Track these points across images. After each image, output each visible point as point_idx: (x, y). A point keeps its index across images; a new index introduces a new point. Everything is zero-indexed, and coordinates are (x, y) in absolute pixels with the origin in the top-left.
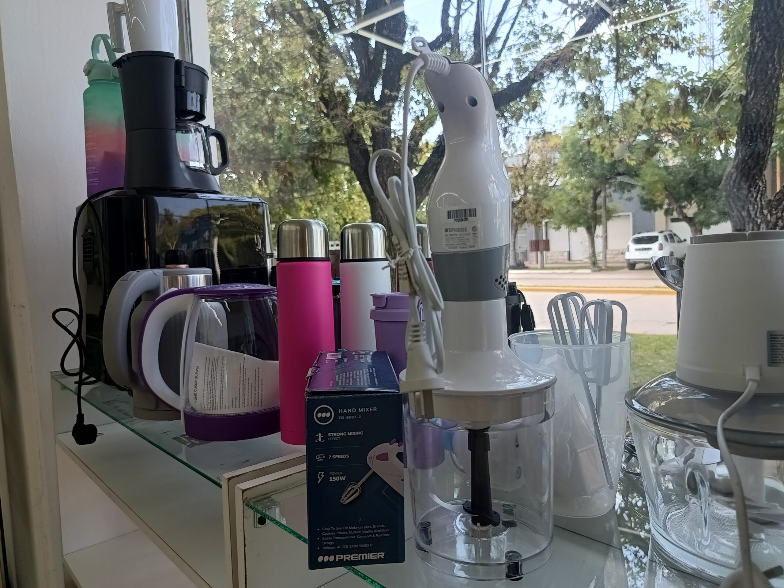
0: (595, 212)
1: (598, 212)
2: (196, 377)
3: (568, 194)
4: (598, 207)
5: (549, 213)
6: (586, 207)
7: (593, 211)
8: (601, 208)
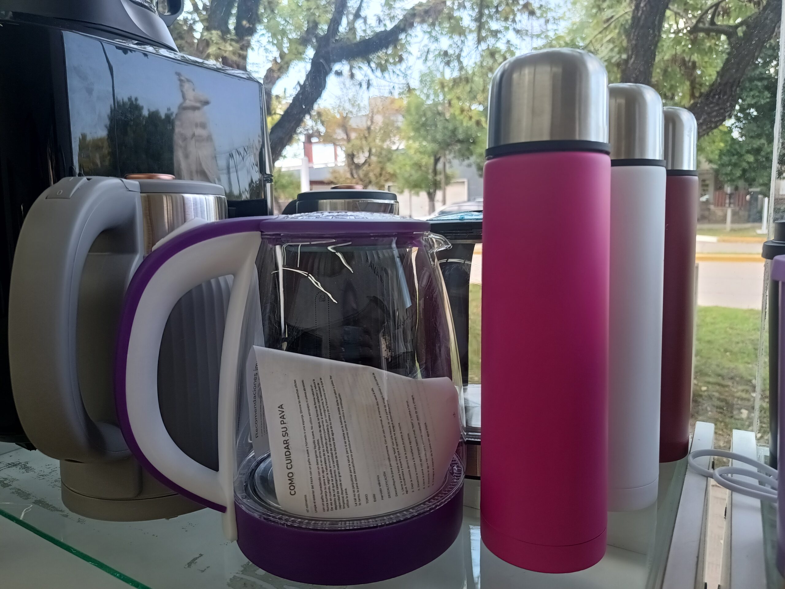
0: (435, 178)
1: (438, 178)
2: (285, 434)
3: (411, 158)
4: (438, 173)
5: (393, 176)
6: (427, 173)
7: (433, 177)
8: (440, 173)
